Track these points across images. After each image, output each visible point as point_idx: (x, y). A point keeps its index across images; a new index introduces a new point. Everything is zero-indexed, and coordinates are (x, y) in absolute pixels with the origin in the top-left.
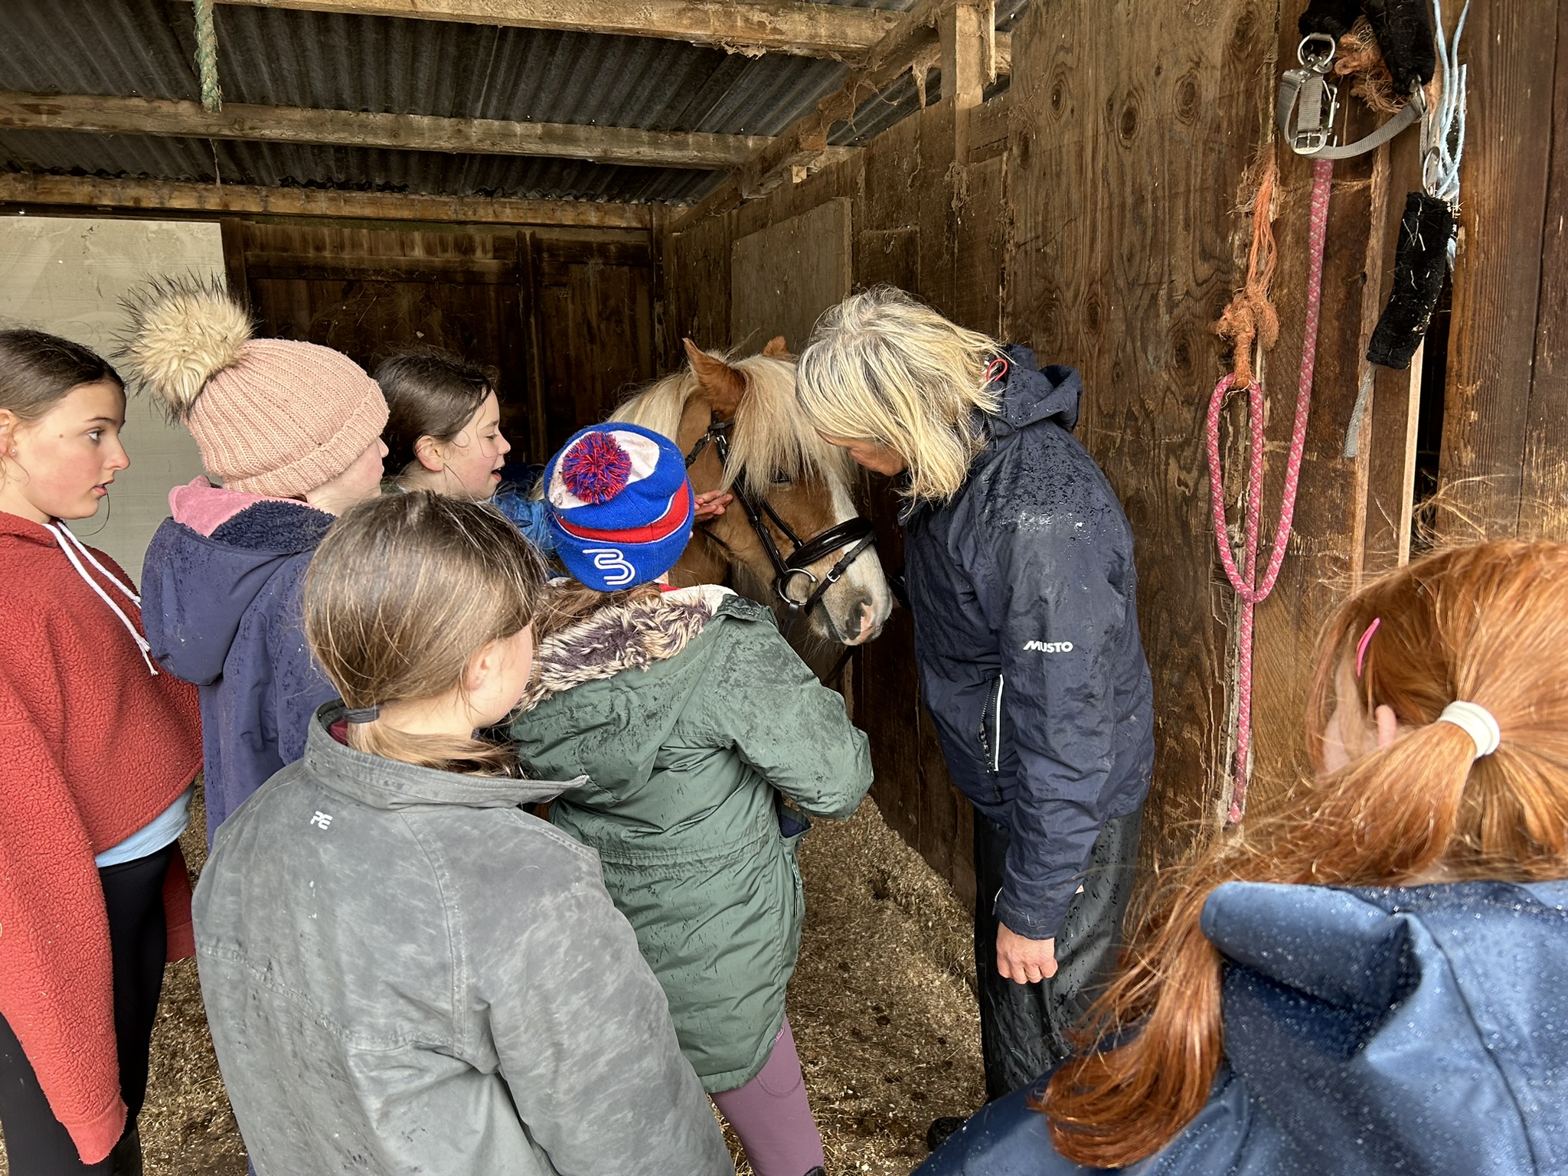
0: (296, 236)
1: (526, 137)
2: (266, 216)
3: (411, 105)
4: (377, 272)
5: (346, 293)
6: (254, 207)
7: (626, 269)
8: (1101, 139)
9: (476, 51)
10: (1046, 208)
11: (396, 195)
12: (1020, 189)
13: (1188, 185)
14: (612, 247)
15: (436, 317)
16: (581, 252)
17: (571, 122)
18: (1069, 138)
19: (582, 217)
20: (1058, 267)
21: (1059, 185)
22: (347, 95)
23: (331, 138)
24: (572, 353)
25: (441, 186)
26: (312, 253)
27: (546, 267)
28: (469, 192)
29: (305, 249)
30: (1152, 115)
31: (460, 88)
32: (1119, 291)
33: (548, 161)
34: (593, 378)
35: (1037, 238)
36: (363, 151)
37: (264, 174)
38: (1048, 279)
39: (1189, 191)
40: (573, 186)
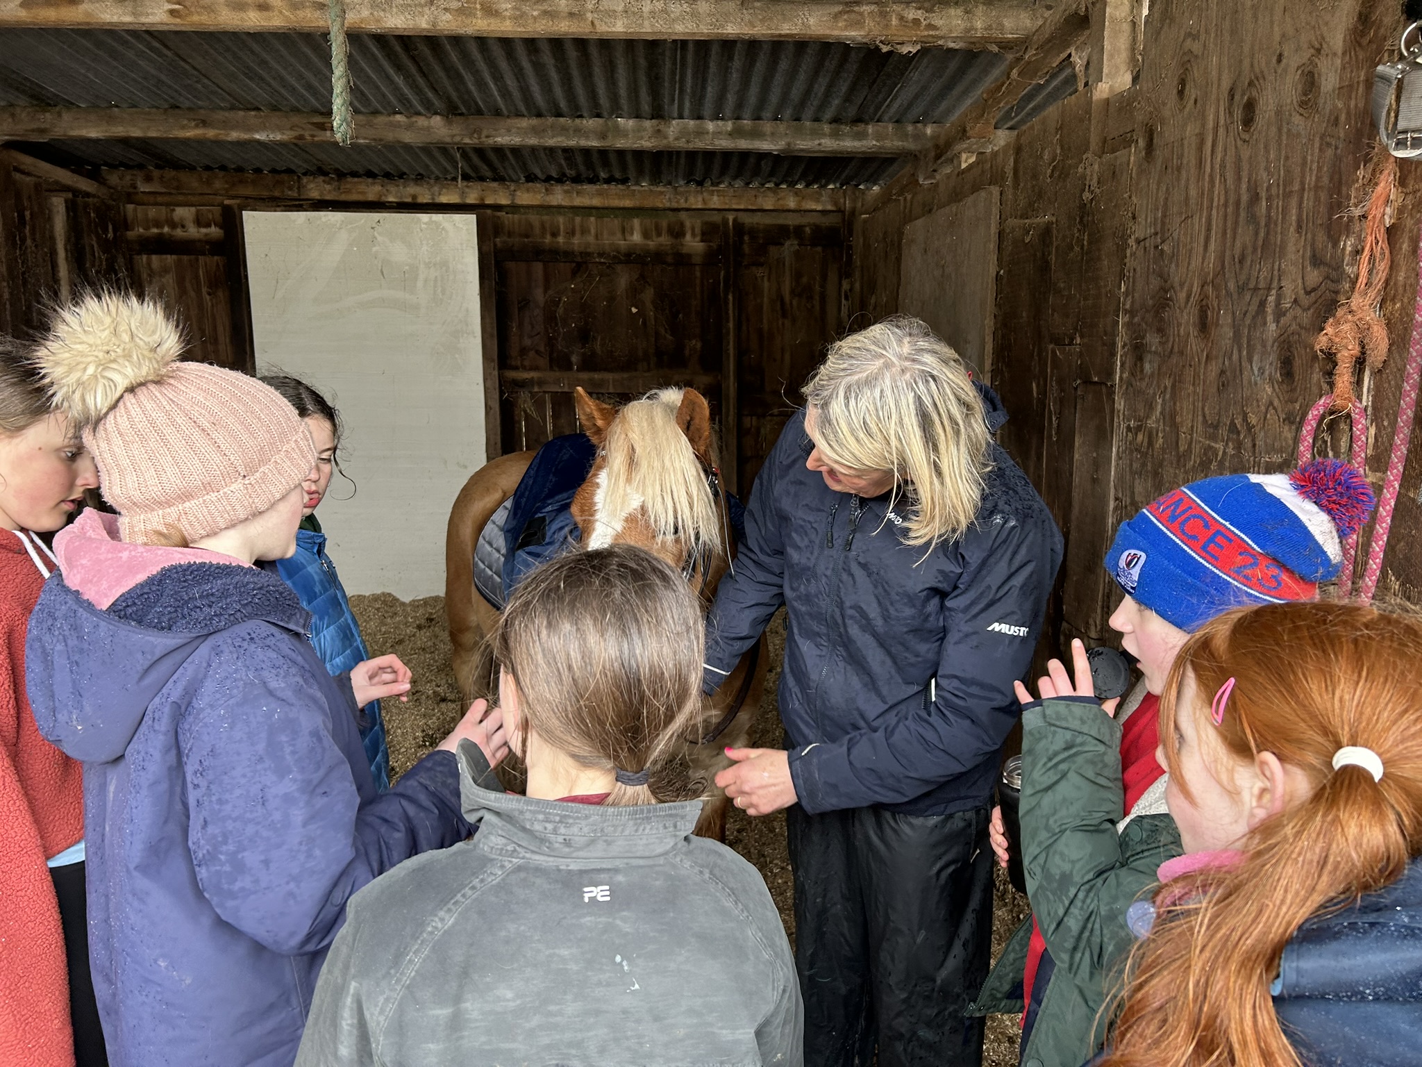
0: (537, 224)
1: (717, 134)
2: (514, 208)
3: (616, 110)
4: (601, 255)
5: (574, 273)
6: (504, 201)
7: (819, 249)
8: (1221, 131)
9: (664, 61)
10: (1166, 204)
11: (620, 186)
12: (1143, 183)
13: (1302, 183)
14: (808, 230)
15: (648, 294)
16: (779, 234)
17: (759, 118)
18: (1191, 130)
19: (781, 202)
20: (1173, 266)
21: (1178, 180)
22: (563, 104)
23: (551, 142)
24: (766, 326)
25: (656, 178)
26: (548, 239)
27: (746, 249)
28: (682, 182)
29: (543, 236)
30: (1272, 107)
31: (655, 93)
32: (1229, 294)
33: (744, 155)
34: (783, 350)
35: (1156, 234)
36: (586, 152)
37: (511, 172)
38: (1163, 277)
39: (1303, 189)
40: (772, 174)
